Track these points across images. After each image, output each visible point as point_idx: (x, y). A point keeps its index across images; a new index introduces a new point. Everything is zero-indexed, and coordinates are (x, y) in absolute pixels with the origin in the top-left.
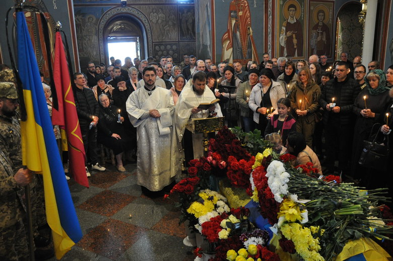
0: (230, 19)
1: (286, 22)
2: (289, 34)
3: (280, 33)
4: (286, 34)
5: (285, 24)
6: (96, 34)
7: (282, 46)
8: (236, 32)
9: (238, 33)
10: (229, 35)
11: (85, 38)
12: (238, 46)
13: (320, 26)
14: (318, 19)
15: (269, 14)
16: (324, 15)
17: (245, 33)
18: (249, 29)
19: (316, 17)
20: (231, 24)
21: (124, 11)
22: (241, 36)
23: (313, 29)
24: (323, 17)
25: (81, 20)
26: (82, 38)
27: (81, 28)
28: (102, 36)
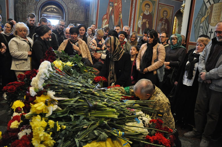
0: (109, 7)
1: (143, 13)
2: (144, 20)
3: (139, 19)
4: (142, 20)
5: (142, 14)
6: (34, 10)
7: (139, 27)
8: (112, 15)
9: (113, 16)
10: (107, 16)
11: (27, 11)
12: (112, 24)
13: (164, 19)
14: (163, 15)
15: (133, 7)
16: (167, 14)
17: (117, 17)
18: (120, 14)
19: (162, 14)
20: (109, 10)
22: (114, 18)
23: (160, 21)
24: (166, 15)
26: (25, 11)
27: (25, 5)
28: (38, 12)
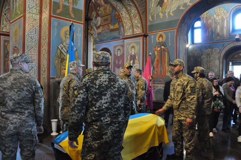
6: (218, 59)
21: (238, 45)
25: (210, 51)
26: (210, 61)
27: (210, 55)
28: (222, 60)
